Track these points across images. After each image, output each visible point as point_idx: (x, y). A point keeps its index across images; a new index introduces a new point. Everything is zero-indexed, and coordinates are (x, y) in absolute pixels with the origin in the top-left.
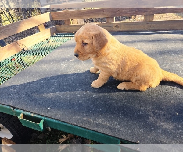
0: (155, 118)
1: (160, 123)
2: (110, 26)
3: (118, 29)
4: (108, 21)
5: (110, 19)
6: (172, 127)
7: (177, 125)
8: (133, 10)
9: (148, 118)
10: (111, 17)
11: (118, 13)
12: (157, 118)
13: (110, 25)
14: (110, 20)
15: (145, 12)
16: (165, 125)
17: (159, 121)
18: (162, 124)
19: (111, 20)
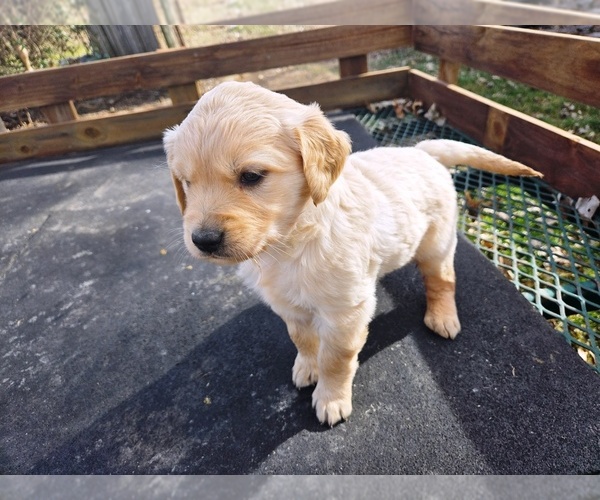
0: (138, 446)
1: (150, 459)
2: (64, 135)
3: (100, 141)
4: (50, 118)
5: (57, 110)
6: (182, 455)
7: (199, 441)
8: (125, 75)
9: (118, 453)
10: (59, 104)
11: (75, 86)
12: (146, 440)
13: (64, 131)
14: (58, 115)
15: (164, 76)
16: (163, 459)
17: (149, 449)
18: (156, 458)
19: (61, 112)
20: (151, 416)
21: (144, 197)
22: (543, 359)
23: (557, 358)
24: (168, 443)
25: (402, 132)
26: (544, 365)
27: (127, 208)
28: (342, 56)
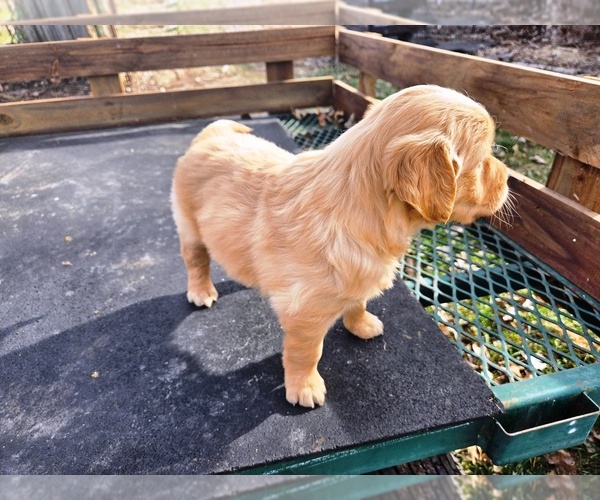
1: (30, 428)
16: (43, 428)
17: (30, 420)
18: (36, 427)
20: (37, 390)
21: (53, 186)
22: (412, 336)
23: (424, 335)
24: (51, 414)
25: (322, 138)
26: (411, 341)
27: (34, 196)
28: (268, 60)
